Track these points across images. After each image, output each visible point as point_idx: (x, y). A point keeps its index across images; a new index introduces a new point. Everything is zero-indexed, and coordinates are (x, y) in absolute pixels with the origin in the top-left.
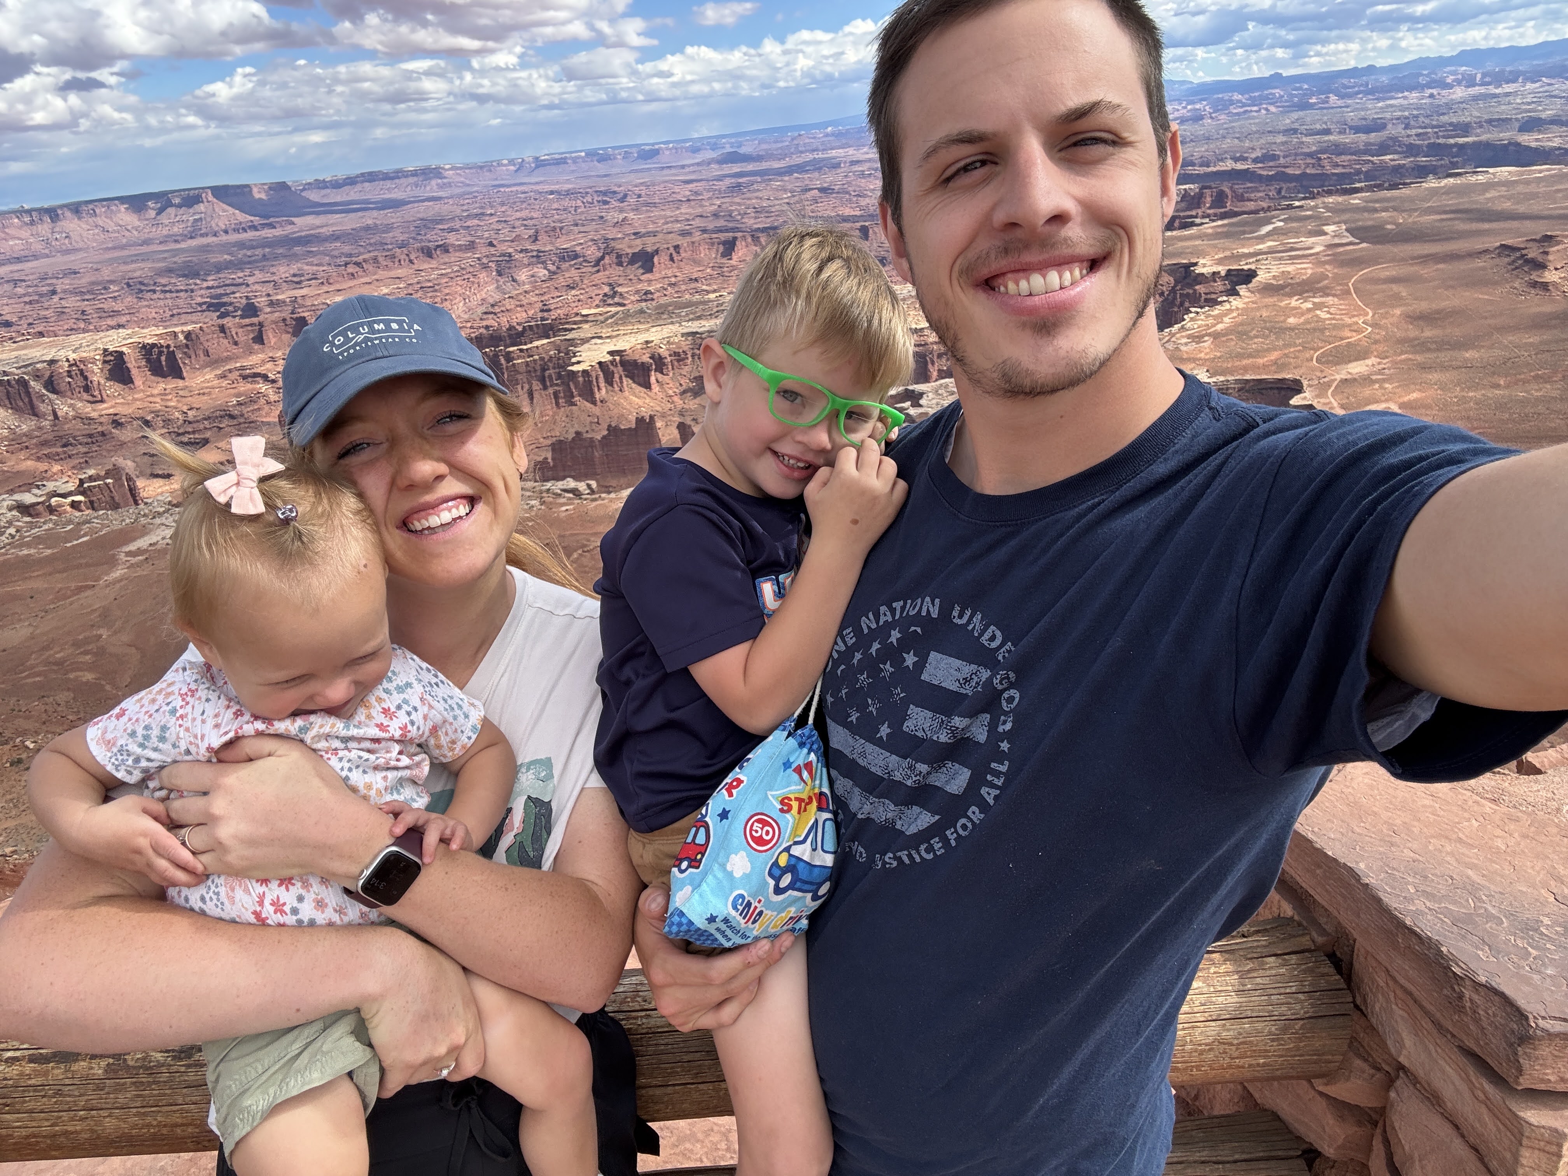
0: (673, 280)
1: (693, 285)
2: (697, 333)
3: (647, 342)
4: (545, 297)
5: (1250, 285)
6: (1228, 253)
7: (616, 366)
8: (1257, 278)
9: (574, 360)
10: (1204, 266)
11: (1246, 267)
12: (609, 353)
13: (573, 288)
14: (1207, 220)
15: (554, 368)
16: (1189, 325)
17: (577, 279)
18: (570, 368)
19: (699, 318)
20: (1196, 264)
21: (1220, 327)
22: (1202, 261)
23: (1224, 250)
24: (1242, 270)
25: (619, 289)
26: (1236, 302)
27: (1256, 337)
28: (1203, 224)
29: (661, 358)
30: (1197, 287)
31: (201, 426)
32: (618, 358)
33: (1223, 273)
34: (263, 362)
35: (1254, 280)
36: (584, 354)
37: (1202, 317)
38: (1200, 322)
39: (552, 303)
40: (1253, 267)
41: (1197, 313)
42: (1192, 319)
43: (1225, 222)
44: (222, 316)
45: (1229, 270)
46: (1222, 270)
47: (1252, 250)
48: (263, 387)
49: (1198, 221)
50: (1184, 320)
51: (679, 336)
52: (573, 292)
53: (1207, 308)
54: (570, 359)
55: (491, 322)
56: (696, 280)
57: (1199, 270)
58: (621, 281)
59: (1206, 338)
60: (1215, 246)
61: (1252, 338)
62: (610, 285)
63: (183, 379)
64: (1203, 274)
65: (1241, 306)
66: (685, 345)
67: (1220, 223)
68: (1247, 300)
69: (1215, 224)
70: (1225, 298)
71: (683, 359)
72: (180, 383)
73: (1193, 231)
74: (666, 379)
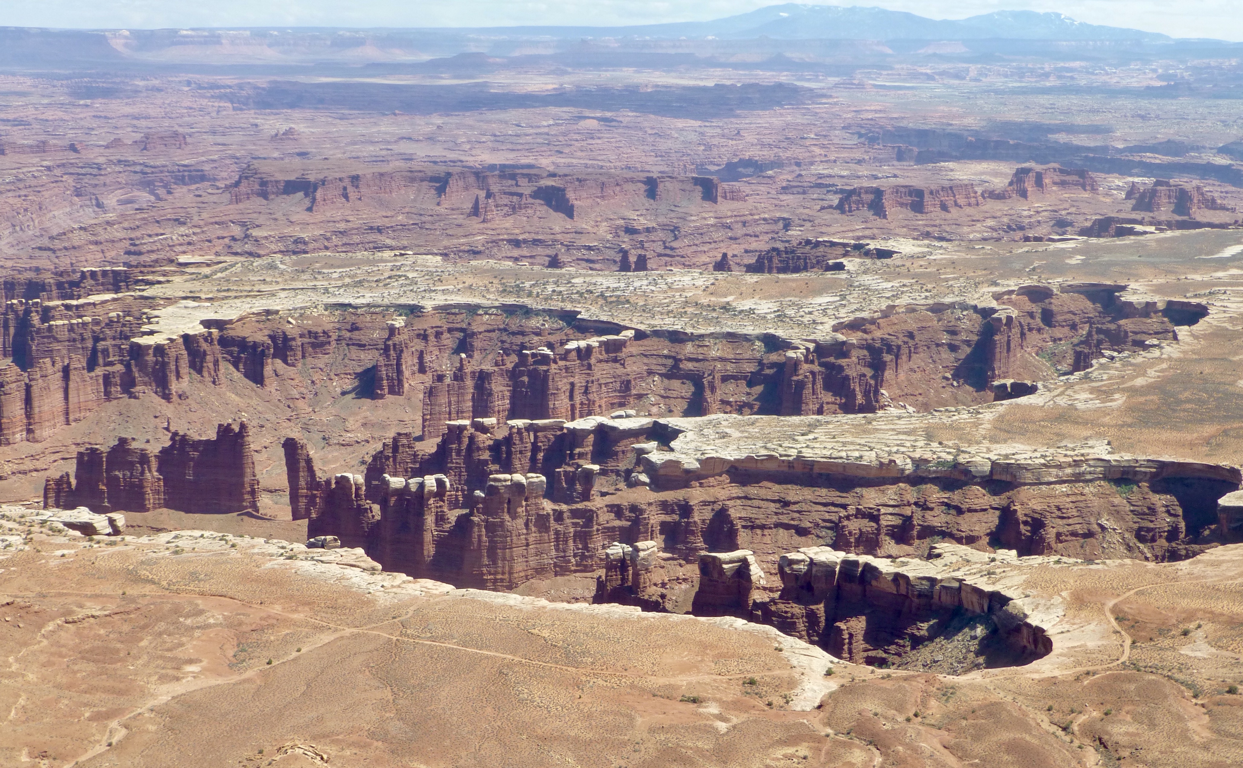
0: (342, 226)
1: (372, 237)
2: (350, 305)
3: (268, 312)
4: (138, 234)
5: (1194, 327)
6: (1171, 279)
7: (211, 343)
8: (1206, 319)
9: (145, 328)
10: (1135, 292)
11: (1194, 301)
12: (203, 322)
13: (184, 223)
14: (1152, 229)
15: (114, 338)
16: (1095, 374)
17: (193, 211)
18: (135, 340)
19: (358, 284)
20: (1123, 288)
21: (1140, 382)
22: (1133, 285)
23: (1168, 272)
24: (1189, 303)
25: (255, 233)
26: (1170, 350)
27: (1188, 401)
28: (1145, 233)
29: (286, 339)
30: (1122, 322)
32: (214, 331)
33: (1161, 306)
35: (1201, 321)
36: (161, 322)
37: (1118, 364)
38: (1112, 372)
39: (147, 243)
40: (1203, 301)
41: (1112, 358)
42: (1102, 366)
43: (1178, 233)
45: (1170, 303)
46: (1160, 300)
47: (1206, 278)
49: (1139, 228)
50: (1092, 366)
51: (321, 308)
52: (183, 230)
53: (1126, 353)
54: (140, 325)
55: (45, 262)
56: (379, 230)
57: (1127, 297)
58: (261, 220)
59: (1117, 396)
60: (1154, 265)
61: (1181, 402)
62: (243, 224)
64: (1131, 304)
65: (1176, 355)
67: (1169, 234)
68: (1187, 348)
69: (1162, 235)
70: (1155, 342)
71: (322, 344)
73: (1130, 240)
74: (291, 371)
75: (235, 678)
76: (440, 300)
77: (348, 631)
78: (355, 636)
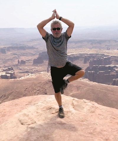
3: (73, 54)
19: (81, 51)
31: (7, 60)
34: (17, 52)
44: (12, 45)
48: (16, 56)
63: (6, 53)
66: (79, 55)
72: (5, 54)
75: (78, 92)
76: (90, 53)
77: (88, 88)
78: (89, 88)
